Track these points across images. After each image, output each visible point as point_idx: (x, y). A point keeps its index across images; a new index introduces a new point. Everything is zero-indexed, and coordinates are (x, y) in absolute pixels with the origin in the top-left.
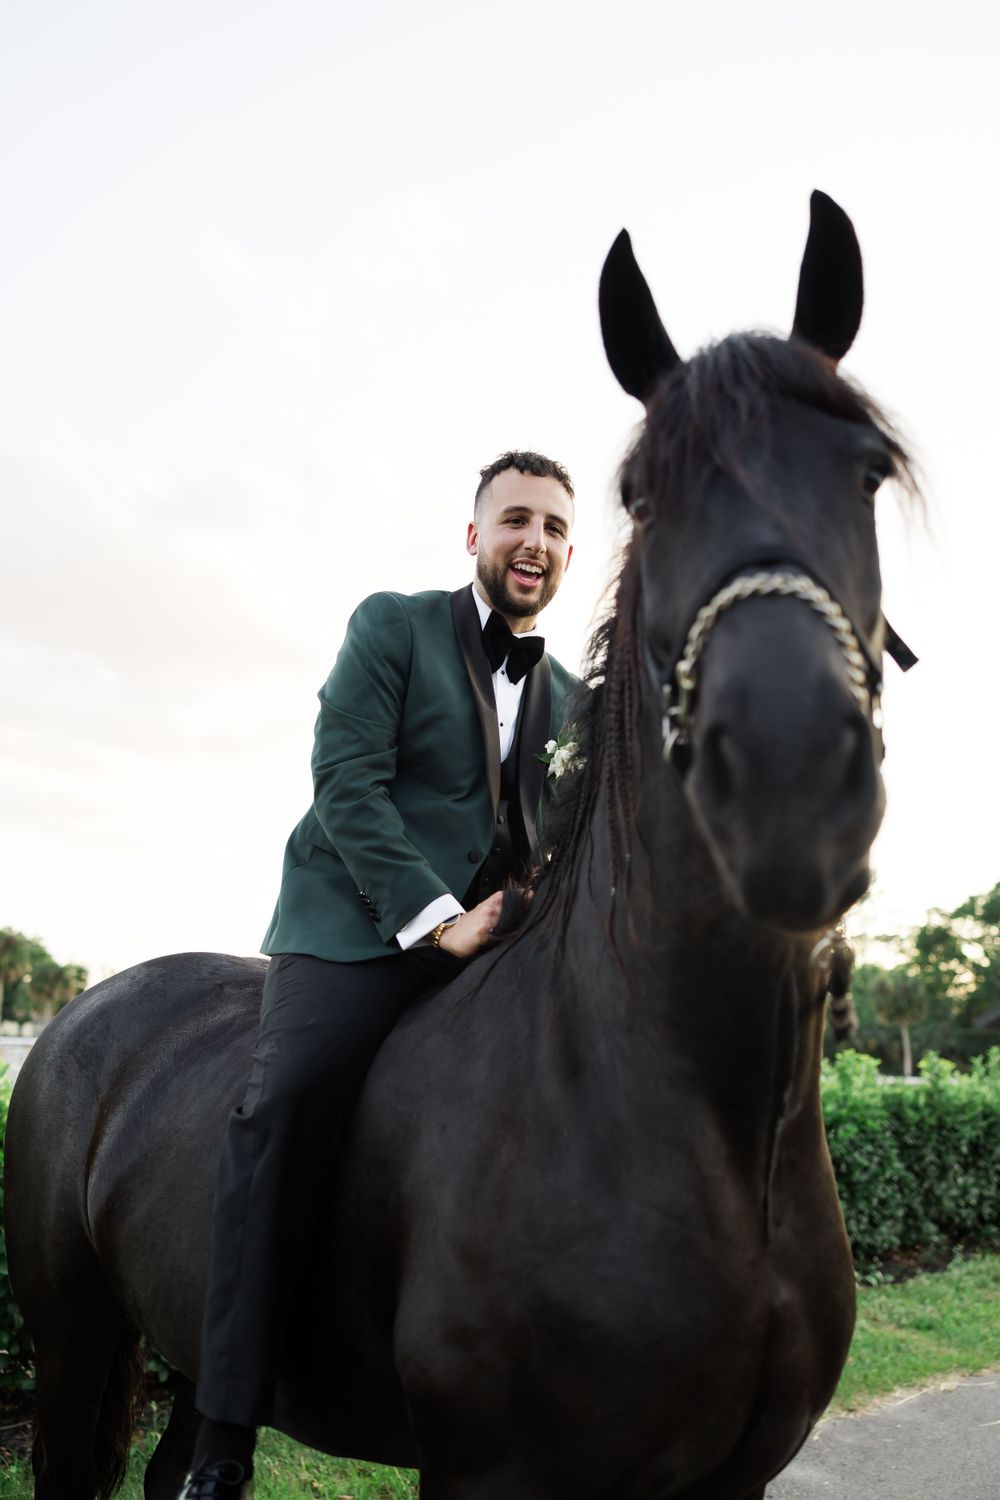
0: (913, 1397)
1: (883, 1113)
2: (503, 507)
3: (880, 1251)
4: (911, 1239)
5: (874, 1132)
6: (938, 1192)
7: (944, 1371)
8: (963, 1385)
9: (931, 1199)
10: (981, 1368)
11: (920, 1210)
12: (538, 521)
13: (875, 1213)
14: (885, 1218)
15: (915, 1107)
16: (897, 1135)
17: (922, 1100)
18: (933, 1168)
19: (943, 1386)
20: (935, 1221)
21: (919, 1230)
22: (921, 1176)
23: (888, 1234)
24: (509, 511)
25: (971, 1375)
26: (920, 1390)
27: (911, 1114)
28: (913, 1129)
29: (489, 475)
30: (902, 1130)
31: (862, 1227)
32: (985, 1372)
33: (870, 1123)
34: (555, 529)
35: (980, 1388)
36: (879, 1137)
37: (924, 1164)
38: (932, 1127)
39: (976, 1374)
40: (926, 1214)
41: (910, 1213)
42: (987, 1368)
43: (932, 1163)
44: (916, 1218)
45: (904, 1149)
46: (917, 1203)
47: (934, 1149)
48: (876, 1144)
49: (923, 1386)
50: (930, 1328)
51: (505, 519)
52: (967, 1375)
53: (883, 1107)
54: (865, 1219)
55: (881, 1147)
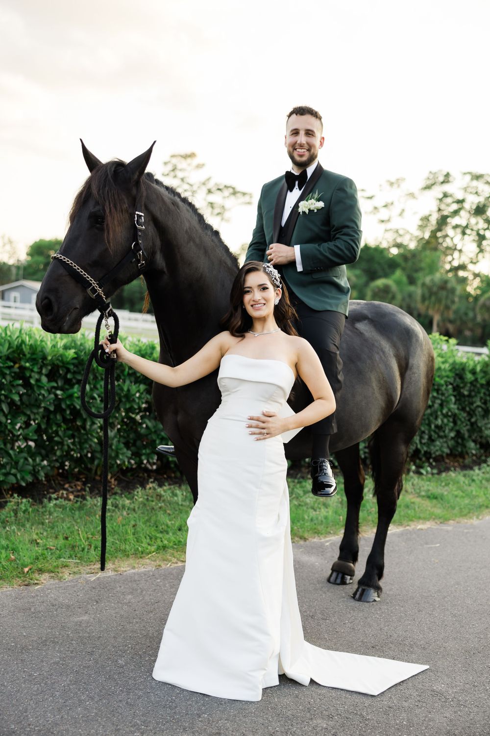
0: (398, 530)
1: (451, 374)
2: (290, 130)
3: (433, 456)
4: (458, 451)
5: (440, 385)
6: (479, 425)
7: (425, 519)
8: (433, 527)
9: (474, 428)
10: (449, 520)
11: (466, 435)
12: (302, 133)
13: (433, 433)
14: (440, 437)
15: (473, 372)
16: (456, 388)
17: (478, 369)
18: (480, 409)
19: (419, 527)
20: (475, 441)
21: (464, 446)
22: (471, 414)
23: (440, 447)
24: (292, 131)
25: (441, 523)
26: (405, 527)
27: (469, 377)
28: (469, 385)
29: (289, 116)
30: (462, 385)
31: (424, 441)
32: (451, 522)
33: (437, 379)
34: (310, 134)
35: (442, 529)
36: (443, 388)
37: (473, 407)
38: (482, 385)
39: (445, 522)
40: (470, 437)
41: (459, 434)
42: (453, 520)
43: (478, 406)
44: (463, 439)
45: (459, 397)
46: (464, 430)
47: (481, 398)
48: (440, 392)
49: (408, 525)
50: (436, 498)
51: (291, 134)
52: (438, 523)
53: (451, 371)
54: (426, 437)
55: (443, 394)
